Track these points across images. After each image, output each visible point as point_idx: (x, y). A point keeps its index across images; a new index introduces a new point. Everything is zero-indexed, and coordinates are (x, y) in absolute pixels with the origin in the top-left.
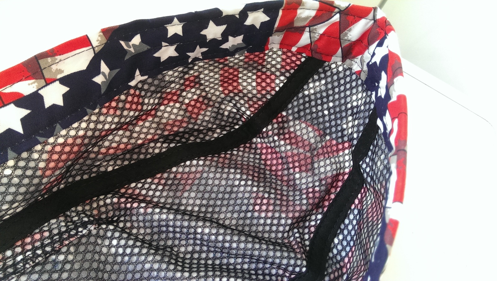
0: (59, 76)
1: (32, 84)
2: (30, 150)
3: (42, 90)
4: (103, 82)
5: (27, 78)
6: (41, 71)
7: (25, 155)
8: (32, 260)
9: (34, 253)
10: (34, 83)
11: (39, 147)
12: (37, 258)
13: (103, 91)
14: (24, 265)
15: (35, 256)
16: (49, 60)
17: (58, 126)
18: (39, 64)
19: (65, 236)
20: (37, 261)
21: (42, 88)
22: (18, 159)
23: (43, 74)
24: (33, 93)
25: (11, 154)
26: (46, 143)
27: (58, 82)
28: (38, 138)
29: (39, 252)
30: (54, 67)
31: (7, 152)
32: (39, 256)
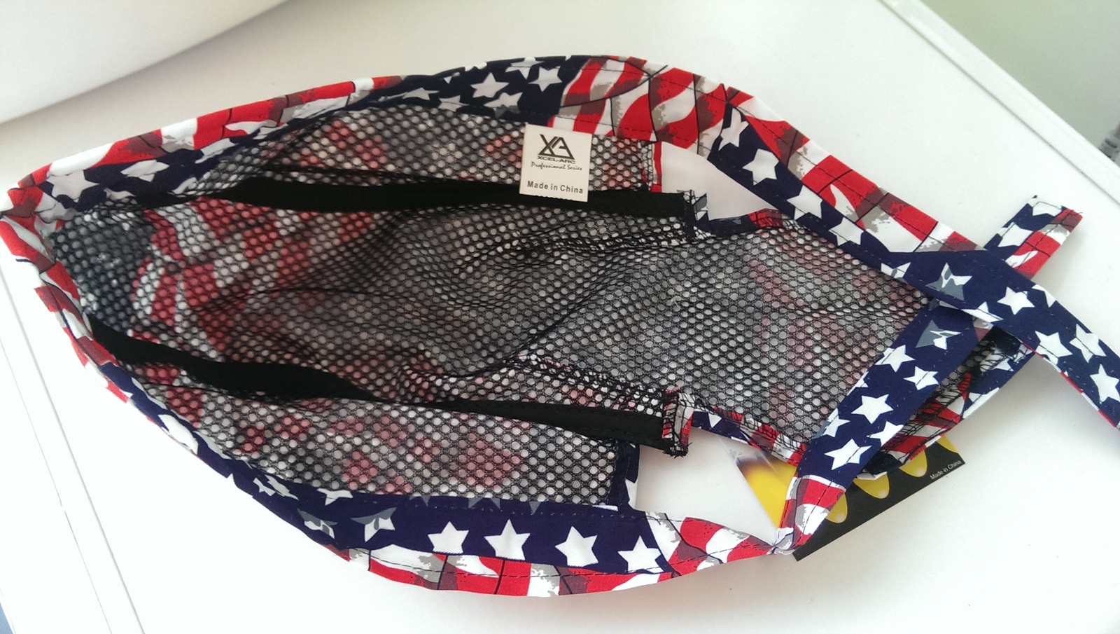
0: (428, 555)
1: (462, 565)
2: (515, 500)
3: (457, 552)
4: (385, 518)
5: (462, 573)
6: (442, 572)
7: (524, 499)
8: (598, 378)
9: (591, 382)
10: (459, 565)
11: (506, 497)
12: (593, 376)
13: (392, 510)
14: (607, 380)
15: (592, 379)
16: (426, 577)
17: (471, 505)
18: (440, 579)
19: (554, 371)
20: (595, 374)
21: (455, 554)
22: (533, 498)
23: (444, 568)
24: (468, 554)
25: (534, 507)
26: (496, 495)
27: (435, 550)
28: (498, 505)
29: (587, 379)
30: (427, 567)
31: (537, 511)
32: (589, 376)
